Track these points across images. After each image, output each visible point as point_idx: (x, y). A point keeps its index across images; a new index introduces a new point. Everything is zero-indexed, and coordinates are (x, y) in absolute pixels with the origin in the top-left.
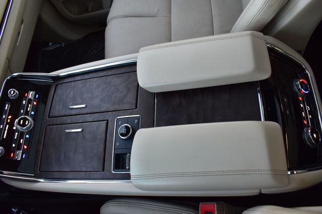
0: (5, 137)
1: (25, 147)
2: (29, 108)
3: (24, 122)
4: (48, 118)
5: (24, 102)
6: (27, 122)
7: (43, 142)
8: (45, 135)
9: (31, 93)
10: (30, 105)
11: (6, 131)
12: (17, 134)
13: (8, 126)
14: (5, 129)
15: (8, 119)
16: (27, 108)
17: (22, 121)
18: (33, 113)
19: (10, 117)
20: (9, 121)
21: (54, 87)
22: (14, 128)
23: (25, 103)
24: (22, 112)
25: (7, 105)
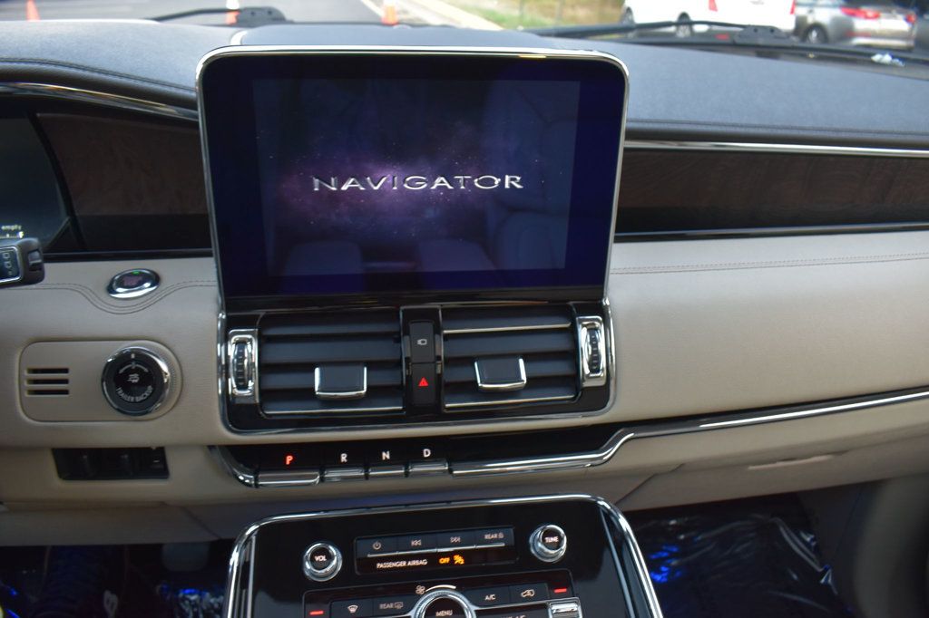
0: (380, 565)
5: (529, 593)
9: (576, 607)
11: (403, 564)
12: (399, 605)
13: (424, 562)
14: (407, 558)
17: (449, 613)
19: (459, 560)
20: (445, 560)
22: (420, 590)
23: (528, 599)
24: (487, 598)
25: (501, 536)
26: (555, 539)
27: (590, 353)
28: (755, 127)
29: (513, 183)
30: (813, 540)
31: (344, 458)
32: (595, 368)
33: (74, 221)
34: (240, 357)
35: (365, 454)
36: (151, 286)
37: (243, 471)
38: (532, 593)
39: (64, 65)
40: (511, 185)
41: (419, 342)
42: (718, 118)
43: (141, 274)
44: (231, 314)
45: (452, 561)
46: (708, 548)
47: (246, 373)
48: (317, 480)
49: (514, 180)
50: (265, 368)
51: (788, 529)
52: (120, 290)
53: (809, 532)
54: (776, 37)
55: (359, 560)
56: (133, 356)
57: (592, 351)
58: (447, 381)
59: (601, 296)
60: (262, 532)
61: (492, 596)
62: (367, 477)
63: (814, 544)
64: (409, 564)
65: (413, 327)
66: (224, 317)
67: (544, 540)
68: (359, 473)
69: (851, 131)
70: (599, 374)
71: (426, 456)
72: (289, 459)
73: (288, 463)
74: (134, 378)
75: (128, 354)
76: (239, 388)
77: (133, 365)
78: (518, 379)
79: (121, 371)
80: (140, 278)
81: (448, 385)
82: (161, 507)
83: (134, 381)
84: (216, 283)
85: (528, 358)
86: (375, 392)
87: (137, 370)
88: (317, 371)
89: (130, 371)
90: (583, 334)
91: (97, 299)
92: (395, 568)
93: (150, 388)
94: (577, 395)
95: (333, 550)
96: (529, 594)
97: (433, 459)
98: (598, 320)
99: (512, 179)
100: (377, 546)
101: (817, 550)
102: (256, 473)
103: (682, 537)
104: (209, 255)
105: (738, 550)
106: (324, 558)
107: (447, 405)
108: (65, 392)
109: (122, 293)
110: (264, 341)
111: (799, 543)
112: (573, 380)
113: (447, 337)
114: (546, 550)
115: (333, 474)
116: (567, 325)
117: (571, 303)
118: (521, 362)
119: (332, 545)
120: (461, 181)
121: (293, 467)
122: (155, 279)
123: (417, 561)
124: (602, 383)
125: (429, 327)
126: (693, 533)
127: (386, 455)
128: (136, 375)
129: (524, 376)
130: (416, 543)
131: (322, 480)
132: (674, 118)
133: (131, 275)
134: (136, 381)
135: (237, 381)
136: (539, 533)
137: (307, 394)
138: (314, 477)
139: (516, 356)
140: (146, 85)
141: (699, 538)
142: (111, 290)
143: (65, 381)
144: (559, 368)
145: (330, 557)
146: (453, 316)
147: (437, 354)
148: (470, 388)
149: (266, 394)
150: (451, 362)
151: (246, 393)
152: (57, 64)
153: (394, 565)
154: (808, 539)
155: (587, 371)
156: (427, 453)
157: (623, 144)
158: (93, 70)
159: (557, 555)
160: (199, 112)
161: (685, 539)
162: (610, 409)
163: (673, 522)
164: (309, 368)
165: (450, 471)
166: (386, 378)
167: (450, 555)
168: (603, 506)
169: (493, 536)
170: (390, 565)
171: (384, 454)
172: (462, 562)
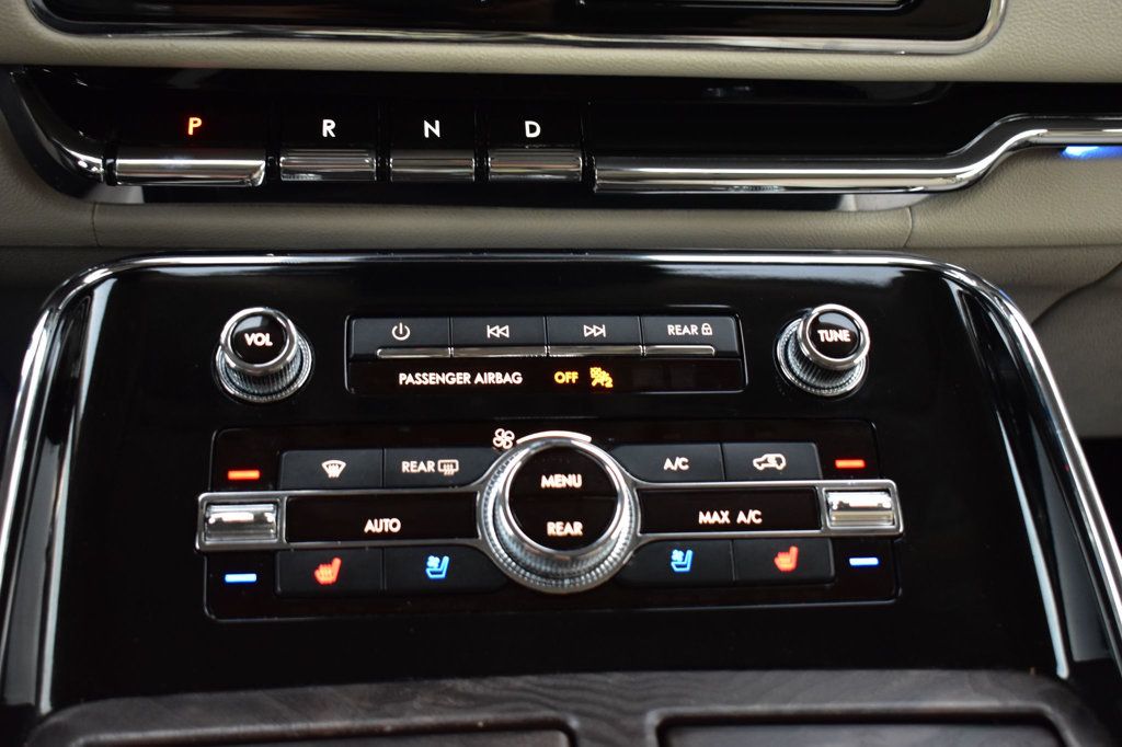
0: (405, 378)
1: (327, 574)
2: (724, 517)
3: (564, 504)
4: (652, 719)
5: (771, 460)
6: (577, 529)
7: (388, 724)
8: (469, 729)
9: (884, 500)
10: (754, 515)
11: (463, 378)
12: (449, 468)
13: (515, 378)
14: (475, 366)
15: (582, 365)
16: (714, 500)
17: (575, 481)
18: (681, 560)
19: (600, 377)
21: (1015, 703)
22: (503, 438)
23: (770, 473)
24: (668, 464)
25: (707, 330)
31: (328, 127)
38: (779, 461)
45: (585, 377)
48: (261, 174)
55: (354, 358)
61: (679, 461)
64: (479, 378)
67: (815, 338)
68: (368, 163)
71: (529, 135)
72: (194, 123)
73: (191, 132)
92: (442, 388)
96: (773, 463)
100: (401, 331)
102: (109, 152)
106: (266, 340)
115: (300, 163)
119: (291, 319)
121: (203, 143)
123: (499, 375)
127: (432, 129)
131: (272, 176)
136: (797, 327)
153: (444, 378)
156: (533, 129)
162: (990, 38)
165: (588, 173)
169: (686, 330)
170: (432, 379)
171: (427, 125)
172: (609, 385)
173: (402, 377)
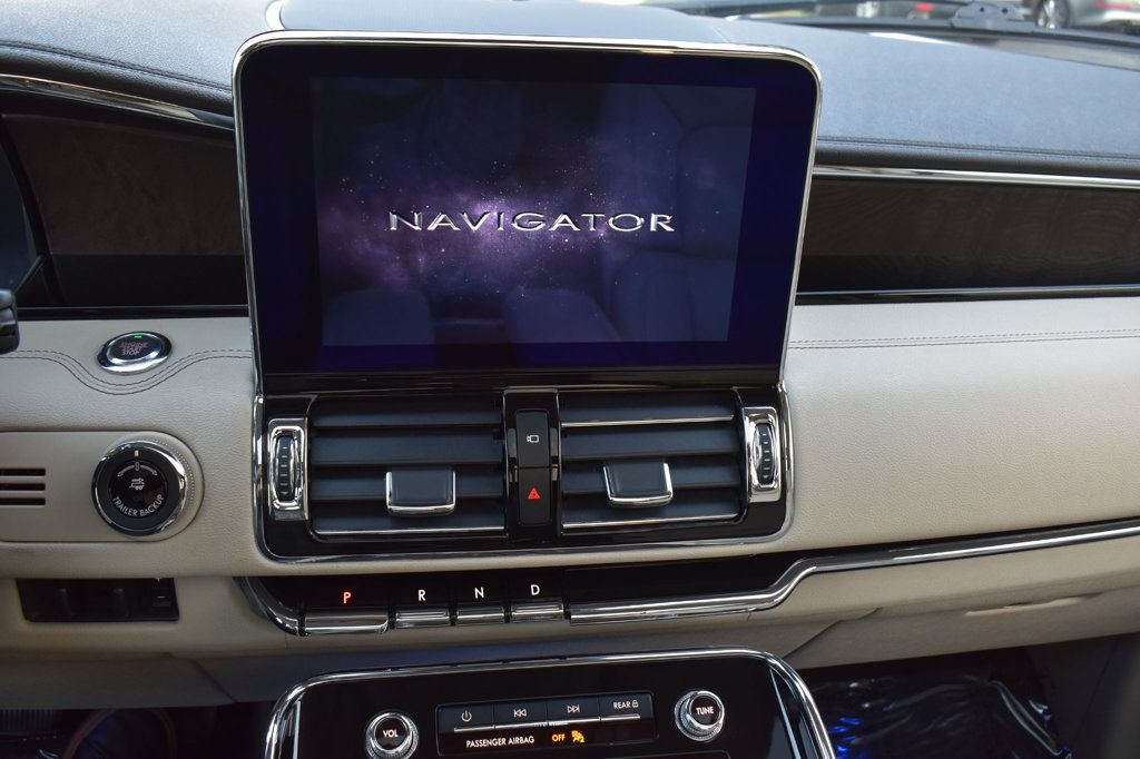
11: (502, 742)
13: (530, 740)
14: (509, 734)
19: (577, 736)
20: (559, 737)
25: (635, 704)
26: (710, 710)
27: (760, 456)
28: (986, 149)
29: (661, 224)
30: (1046, 712)
31: (421, 595)
32: (766, 477)
33: (47, 262)
34: (284, 455)
35: (450, 591)
36: (158, 357)
37: (284, 613)
39: (44, 49)
40: (659, 227)
41: (529, 439)
42: (936, 137)
43: (145, 339)
44: (270, 397)
45: (569, 737)
46: (904, 721)
47: (292, 478)
48: (384, 625)
49: (664, 219)
50: (318, 471)
51: (1012, 696)
52: (115, 361)
53: (1040, 700)
54: (1010, 20)
55: (440, 735)
56: (137, 454)
57: (764, 454)
58: (565, 492)
59: (776, 378)
60: (308, 696)
62: (453, 622)
63: (1047, 718)
64: (510, 742)
65: (520, 418)
66: (261, 401)
67: (694, 711)
68: (443, 616)
69: (1116, 156)
70: (771, 486)
71: (533, 594)
72: (347, 596)
73: (345, 601)
74: (138, 484)
75: (129, 451)
76: (282, 499)
77: (137, 467)
78: (663, 491)
79: (120, 474)
80: (145, 345)
81: (566, 497)
82: (165, 659)
83: (137, 488)
84: (251, 354)
85: (676, 462)
86: (467, 507)
87: (142, 474)
88: (388, 475)
89: (132, 474)
90: (750, 431)
91: (84, 373)
92: (491, 748)
93: (159, 497)
94: (740, 514)
95: (406, 721)
97: (543, 599)
98: (771, 412)
99: (660, 219)
100: (466, 717)
101: (1052, 726)
102: (300, 615)
103: (867, 705)
104: (243, 313)
105: (944, 724)
106: (394, 734)
107: (565, 526)
108: (41, 501)
109: (118, 365)
110: (315, 434)
111: (1029, 715)
112: (735, 493)
113: (566, 432)
114: (697, 724)
115: (406, 618)
116: (730, 418)
117: (735, 388)
118: (666, 466)
119: (405, 715)
120: (592, 221)
121: (352, 607)
122: (165, 347)
123: (521, 739)
124: (775, 497)
125: (542, 418)
126: (882, 701)
127: (479, 593)
128: (140, 480)
129: (670, 488)
130: (520, 713)
131: (392, 625)
132: (876, 135)
133: (131, 340)
134: (141, 488)
135: (279, 489)
136: (687, 700)
137: (376, 508)
138: (382, 621)
139: (658, 459)
140: (158, 79)
141: (891, 707)
142: (103, 360)
143: (41, 487)
144: (717, 477)
145: (403, 732)
146: (575, 402)
147: (554, 453)
148: (597, 503)
149: (318, 507)
150: (571, 466)
151: (292, 505)
152: (34, 47)
153: (491, 743)
154: (1041, 711)
155: (755, 482)
156: (535, 590)
157: (812, 170)
158: (84, 57)
159: (711, 731)
160: (236, 119)
161: (870, 709)
162: (785, 532)
163: (853, 685)
164: (377, 472)
165: (567, 615)
166: (483, 488)
167: (567, 730)
168: (775, 666)
169: (624, 705)
170: (484, 743)
171: (477, 590)
172: (582, 741)
173: (468, 743)
